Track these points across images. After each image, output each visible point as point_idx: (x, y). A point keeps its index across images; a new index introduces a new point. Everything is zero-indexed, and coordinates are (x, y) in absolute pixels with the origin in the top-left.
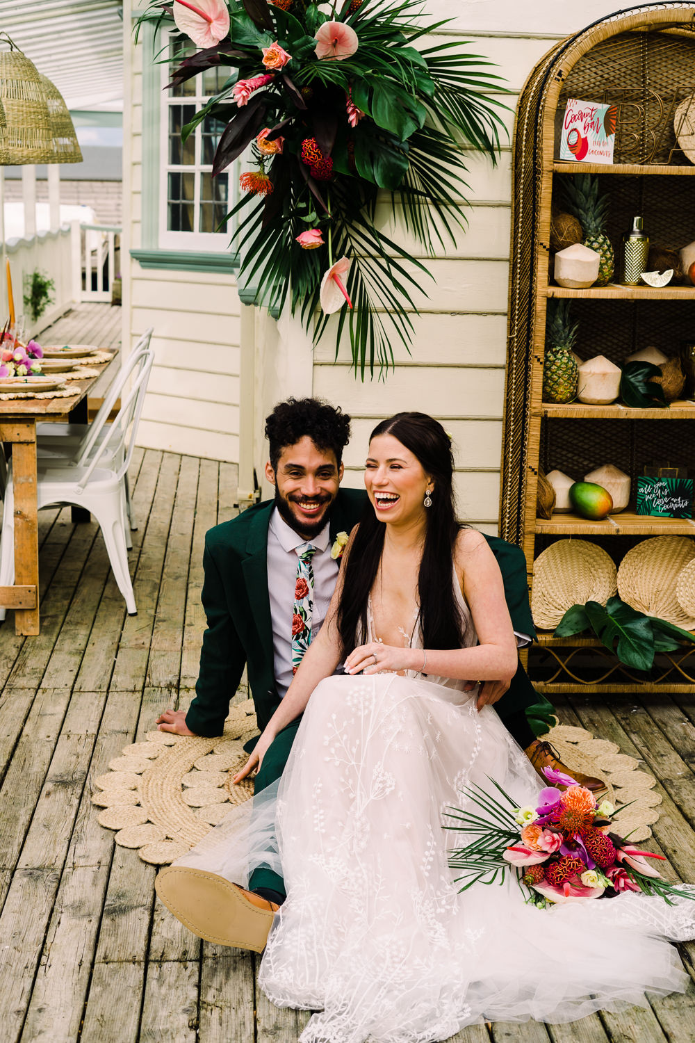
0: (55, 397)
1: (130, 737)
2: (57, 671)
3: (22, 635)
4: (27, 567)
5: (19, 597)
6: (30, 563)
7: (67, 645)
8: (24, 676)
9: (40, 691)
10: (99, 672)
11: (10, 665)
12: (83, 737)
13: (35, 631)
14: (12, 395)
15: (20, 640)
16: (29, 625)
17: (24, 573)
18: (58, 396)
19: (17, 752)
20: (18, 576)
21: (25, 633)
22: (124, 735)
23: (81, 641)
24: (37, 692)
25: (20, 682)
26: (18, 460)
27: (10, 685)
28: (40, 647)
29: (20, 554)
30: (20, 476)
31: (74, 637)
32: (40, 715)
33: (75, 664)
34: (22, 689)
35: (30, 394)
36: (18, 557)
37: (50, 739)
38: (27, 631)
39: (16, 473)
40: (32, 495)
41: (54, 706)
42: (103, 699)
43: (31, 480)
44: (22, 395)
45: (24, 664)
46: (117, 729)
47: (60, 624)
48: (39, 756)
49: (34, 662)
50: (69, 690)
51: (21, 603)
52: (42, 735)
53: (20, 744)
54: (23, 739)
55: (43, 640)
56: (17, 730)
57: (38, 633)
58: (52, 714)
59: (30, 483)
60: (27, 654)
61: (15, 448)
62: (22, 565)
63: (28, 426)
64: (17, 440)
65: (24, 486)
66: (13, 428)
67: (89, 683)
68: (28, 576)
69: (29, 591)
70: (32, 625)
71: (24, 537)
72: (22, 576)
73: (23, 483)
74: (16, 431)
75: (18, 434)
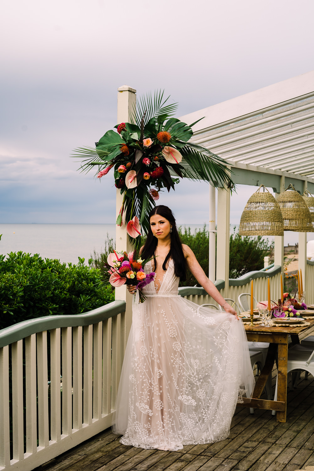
0: (297, 326)
1: (299, 467)
2: (285, 437)
3: (279, 421)
4: (282, 394)
5: (277, 406)
6: (283, 392)
7: (295, 428)
8: (271, 438)
9: (274, 444)
10: (301, 440)
11: (268, 433)
12: (281, 464)
13: (284, 421)
14: (280, 325)
15: (277, 424)
16: (283, 419)
17: (281, 396)
18: (298, 326)
19: (253, 466)
20: (279, 398)
21: (280, 421)
22: (298, 466)
23: (301, 427)
24: (273, 445)
25: (269, 440)
26: (280, 351)
27: (264, 440)
28: (284, 428)
29: (280, 389)
30: (281, 357)
31: (299, 425)
32: (270, 454)
33: (294, 436)
34: (268, 443)
35: (287, 325)
36: (279, 390)
37: (269, 463)
38: (281, 420)
39: (279, 356)
40: (285, 365)
41: (276, 451)
42: (297, 451)
43: (285, 359)
44: (284, 325)
45: (274, 433)
46: (296, 463)
47: (296, 419)
48: (261, 469)
49: (278, 433)
50: (285, 446)
51: (279, 409)
52: (266, 461)
53: (256, 463)
54: (258, 462)
55: (287, 424)
56: (258, 458)
57: (285, 422)
58: (274, 454)
59: (285, 360)
60: (277, 429)
61: (279, 346)
62: (280, 393)
63: (284, 338)
64: (280, 343)
65: (282, 361)
66: (278, 338)
67: (295, 444)
68: (282, 398)
69: (282, 404)
70: (283, 418)
71: (281, 382)
72: (280, 398)
73: (282, 360)
74: (280, 339)
75: (280, 340)
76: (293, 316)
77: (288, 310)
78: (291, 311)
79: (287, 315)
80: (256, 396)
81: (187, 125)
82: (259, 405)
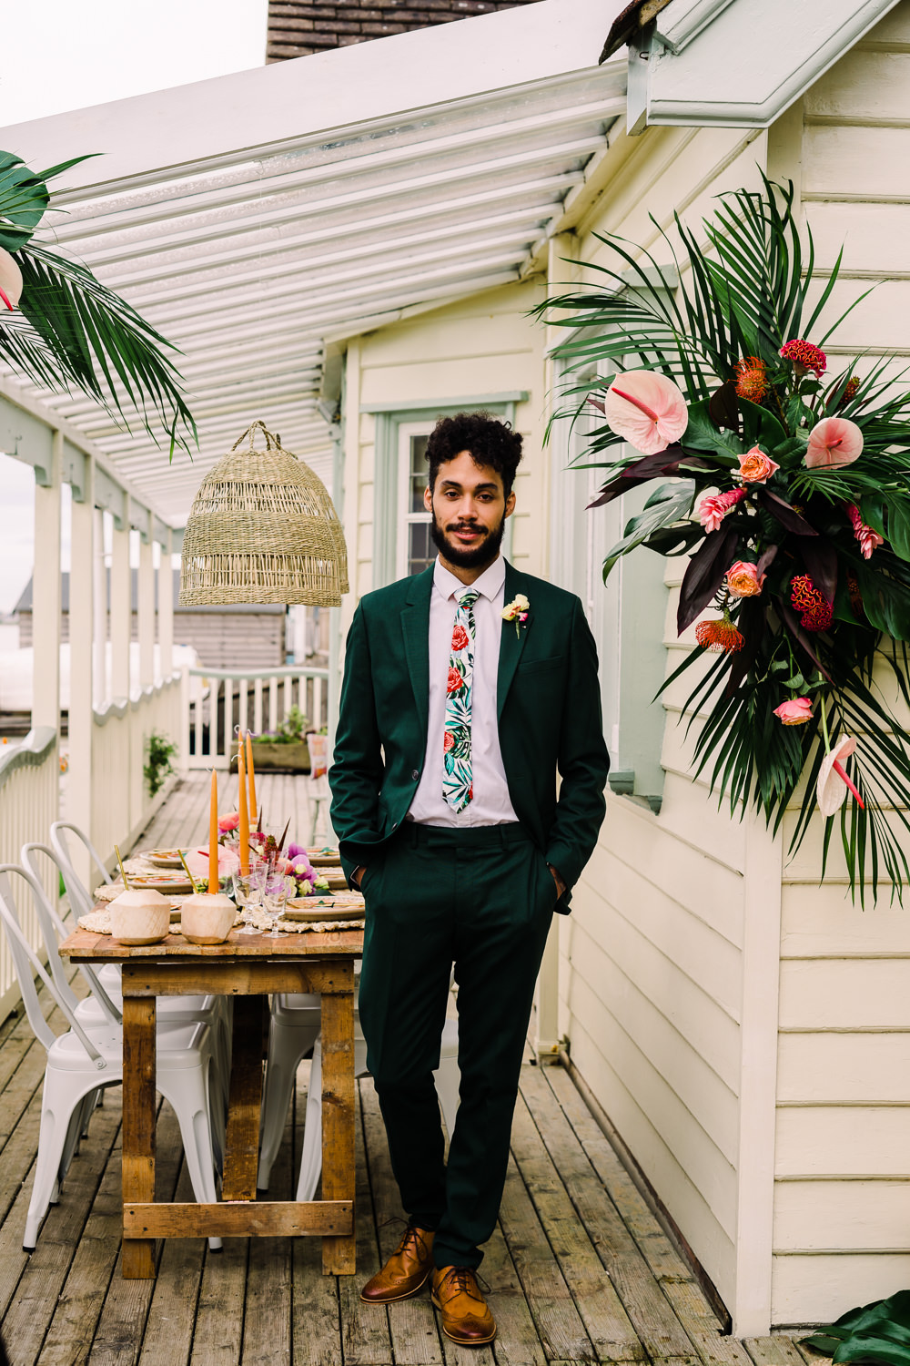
2: (407, 1334)
3: (331, 1273)
4: (339, 1174)
5: (329, 1218)
6: (344, 1167)
8: (366, 1343)
11: (336, 1326)
13: (349, 1268)
14: (330, 925)
16: (345, 1263)
17: (336, 1182)
20: (327, 1187)
21: (336, 1271)
26: (329, 1019)
29: (331, 1155)
30: (332, 1043)
36: (327, 1159)
38: (340, 1268)
39: (326, 1037)
40: (349, 1068)
43: (347, 1047)
45: (356, 1324)
49: (366, 1319)
51: (331, 1227)
57: (354, 1272)
59: (346, 1052)
61: (325, 1003)
62: (333, 1171)
63: (345, 971)
64: (330, 991)
65: (336, 1056)
66: (324, 974)
68: (341, 1187)
69: (344, 1209)
70: (347, 1259)
71: (337, 1130)
72: (332, 1187)
73: (336, 1052)
74: (328, 978)
75: (331, 983)
80: (244, 1193)
81: (22, 162)
82: (256, 1223)
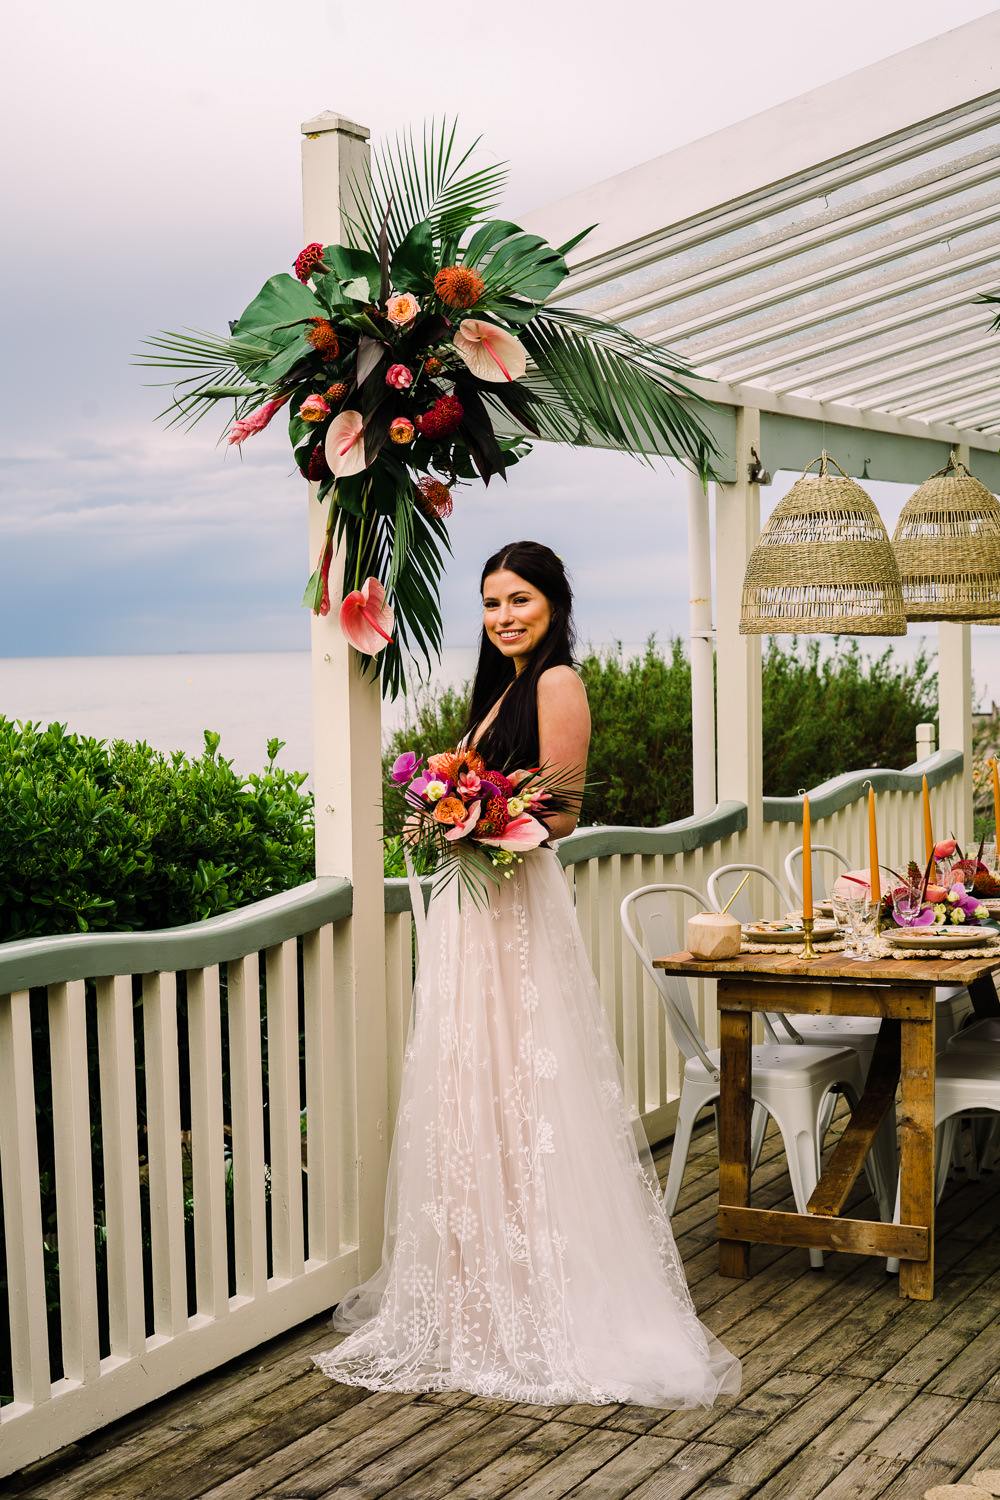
0: (970, 957)
1: (952, 1475)
2: (920, 1357)
3: (908, 1296)
4: (917, 1200)
5: (903, 1242)
6: (921, 1193)
7: (962, 1322)
8: (870, 1358)
9: (877, 1384)
10: (976, 1368)
11: (862, 1340)
12: (888, 1462)
13: (926, 1294)
14: (908, 953)
15: (901, 1304)
16: (921, 1287)
17: (913, 1207)
18: (973, 955)
19: (784, 1470)
20: (905, 1211)
21: (912, 1295)
22: (947, 1469)
23: (983, 1318)
24: (871, 1385)
25: (863, 1368)
26: (909, 1045)
27: (841, 1370)
28: (921, 1320)
29: (908, 1180)
30: (910, 1068)
31: (979, 1310)
32: (853, 1420)
33: (952, 1351)
34: (854, 1377)
35: (933, 952)
36: (905, 1184)
37: (842, 1458)
38: (916, 1293)
39: (905, 1063)
40: (927, 1095)
41: (879, 1410)
42: (955, 1409)
43: (925, 1074)
44: (921, 953)
45: (883, 1341)
46: (944, 1457)
47: (974, 1288)
48: (810, 1480)
49: (898, 1339)
50: (916, 1389)
51: (906, 1251)
52: (833, 1451)
53: (796, 1459)
54: (804, 1453)
55: (935, 1307)
56: (806, 1437)
57: (930, 1297)
58: (869, 1422)
59: (925, 1079)
60: (897, 1326)
61: (905, 1029)
62: (911, 1195)
63: (921, 998)
64: (907, 1018)
65: (915, 1081)
66: (901, 999)
67: (951, 1382)
68: (918, 1213)
69: (918, 1235)
70: (923, 1285)
71: (915, 1156)
72: (910, 1212)
73: (914, 1078)
74: (906, 1003)
75: (908, 1009)
76: (962, 920)
77: (945, 901)
78: (957, 904)
79: (943, 918)
80: (827, 1208)
81: (546, 243)
82: (835, 1238)
